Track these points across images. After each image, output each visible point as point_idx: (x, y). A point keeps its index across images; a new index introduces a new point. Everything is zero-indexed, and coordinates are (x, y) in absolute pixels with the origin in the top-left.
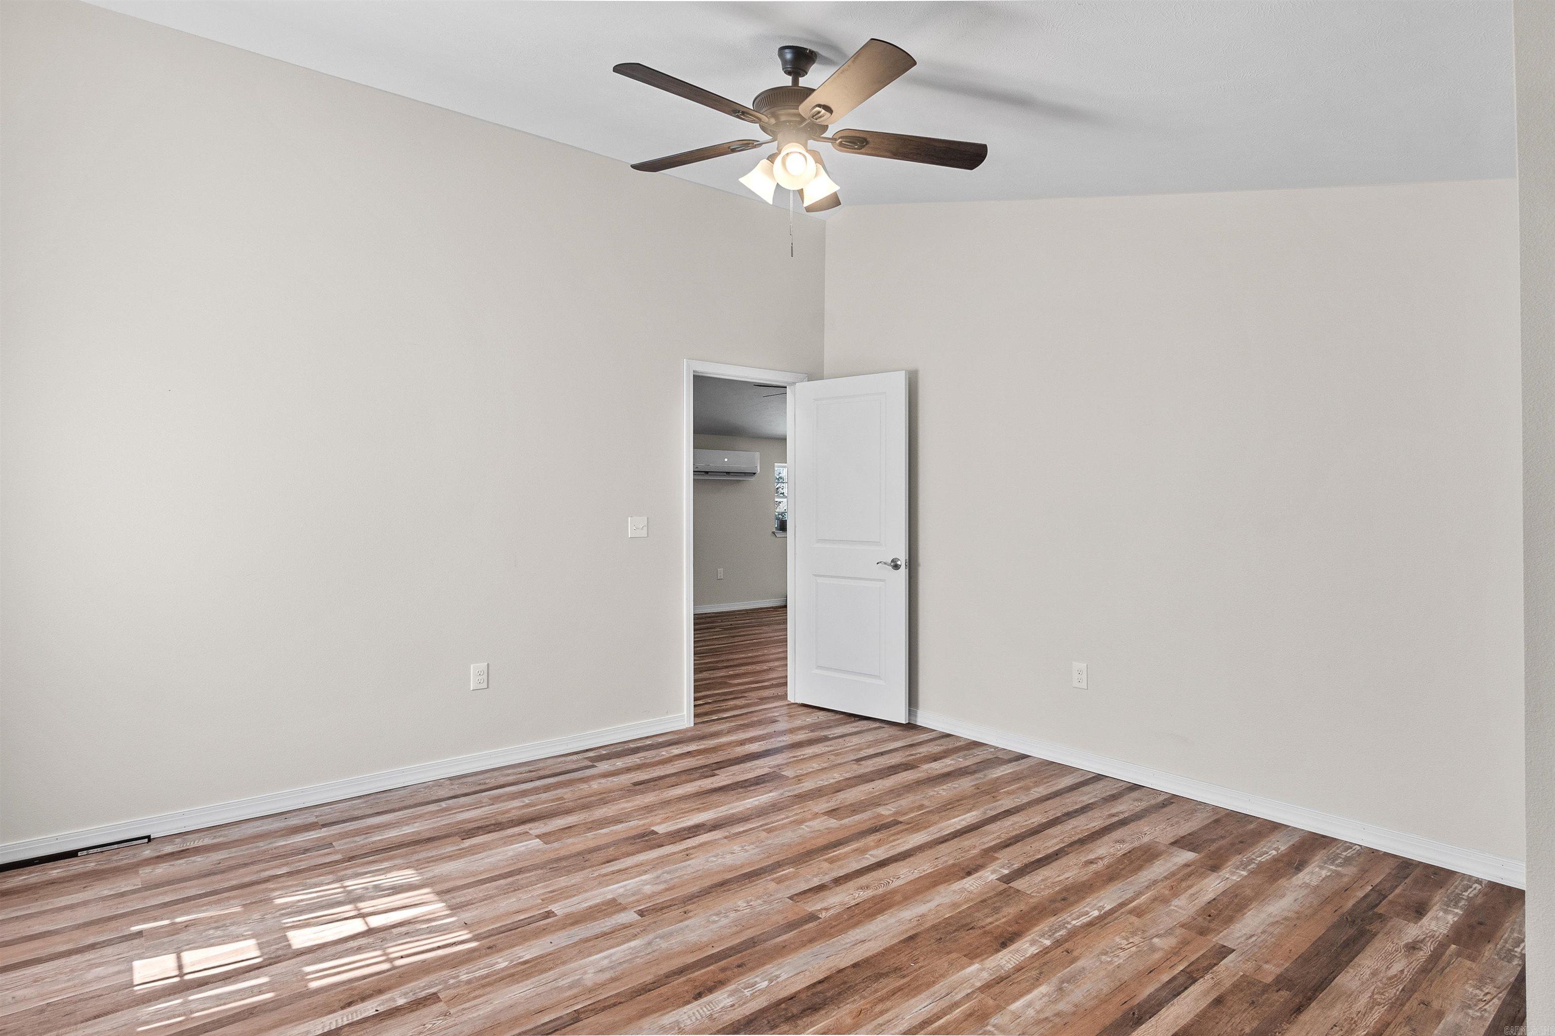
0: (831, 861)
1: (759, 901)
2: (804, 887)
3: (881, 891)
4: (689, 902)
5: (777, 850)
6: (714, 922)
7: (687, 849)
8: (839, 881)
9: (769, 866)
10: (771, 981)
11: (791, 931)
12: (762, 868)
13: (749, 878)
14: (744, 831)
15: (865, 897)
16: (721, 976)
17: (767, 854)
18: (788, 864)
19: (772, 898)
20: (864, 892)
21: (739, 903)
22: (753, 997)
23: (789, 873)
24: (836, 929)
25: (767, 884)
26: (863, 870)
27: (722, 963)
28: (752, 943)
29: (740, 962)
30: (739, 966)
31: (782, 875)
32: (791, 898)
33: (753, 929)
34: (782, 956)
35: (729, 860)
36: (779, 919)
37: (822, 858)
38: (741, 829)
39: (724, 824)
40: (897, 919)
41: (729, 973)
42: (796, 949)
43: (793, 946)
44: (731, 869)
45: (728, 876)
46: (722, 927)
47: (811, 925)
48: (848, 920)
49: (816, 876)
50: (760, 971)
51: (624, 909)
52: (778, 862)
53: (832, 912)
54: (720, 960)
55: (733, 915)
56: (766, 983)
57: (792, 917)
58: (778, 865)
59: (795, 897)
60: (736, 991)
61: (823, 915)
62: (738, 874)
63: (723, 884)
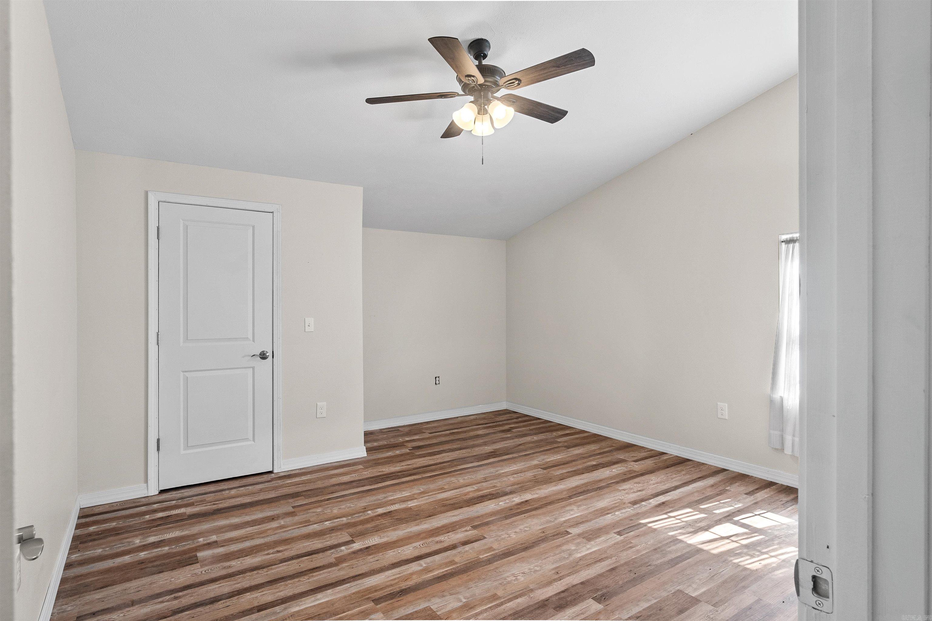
0: (452, 562)
1: (503, 537)
2: (475, 545)
3: (431, 539)
4: (544, 538)
5: (490, 574)
6: (527, 527)
7: (560, 579)
8: (453, 547)
9: (497, 561)
10: (498, 504)
11: (487, 521)
12: (502, 559)
13: (510, 552)
14: (516, 597)
15: (442, 536)
16: (519, 506)
17: (497, 571)
18: (483, 562)
19: (495, 539)
20: (440, 540)
21: (514, 536)
22: (505, 500)
23: (483, 555)
24: (464, 522)
25: (499, 547)
26: (434, 554)
27: (519, 511)
28: (506, 518)
29: (511, 511)
30: (512, 509)
31: (488, 553)
32: (485, 538)
33: (506, 523)
34: (493, 512)
35: (525, 567)
36: (492, 527)
37: (458, 565)
38: (519, 600)
39: (535, 609)
40: (431, 524)
41: (516, 507)
42: (486, 514)
43: (487, 515)
44: (522, 560)
45: (523, 554)
46: (523, 524)
47: (476, 524)
48: (456, 525)
49: (466, 551)
50: (502, 508)
51: (579, 535)
52: (490, 564)
53: (463, 529)
54: (520, 512)
55: (518, 530)
56: (500, 504)
57: (486, 528)
58: (489, 561)
59: (482, 538)
60: (512, 502)
61: (469, 528)
62: (518, 555)
63: (526, 549)
